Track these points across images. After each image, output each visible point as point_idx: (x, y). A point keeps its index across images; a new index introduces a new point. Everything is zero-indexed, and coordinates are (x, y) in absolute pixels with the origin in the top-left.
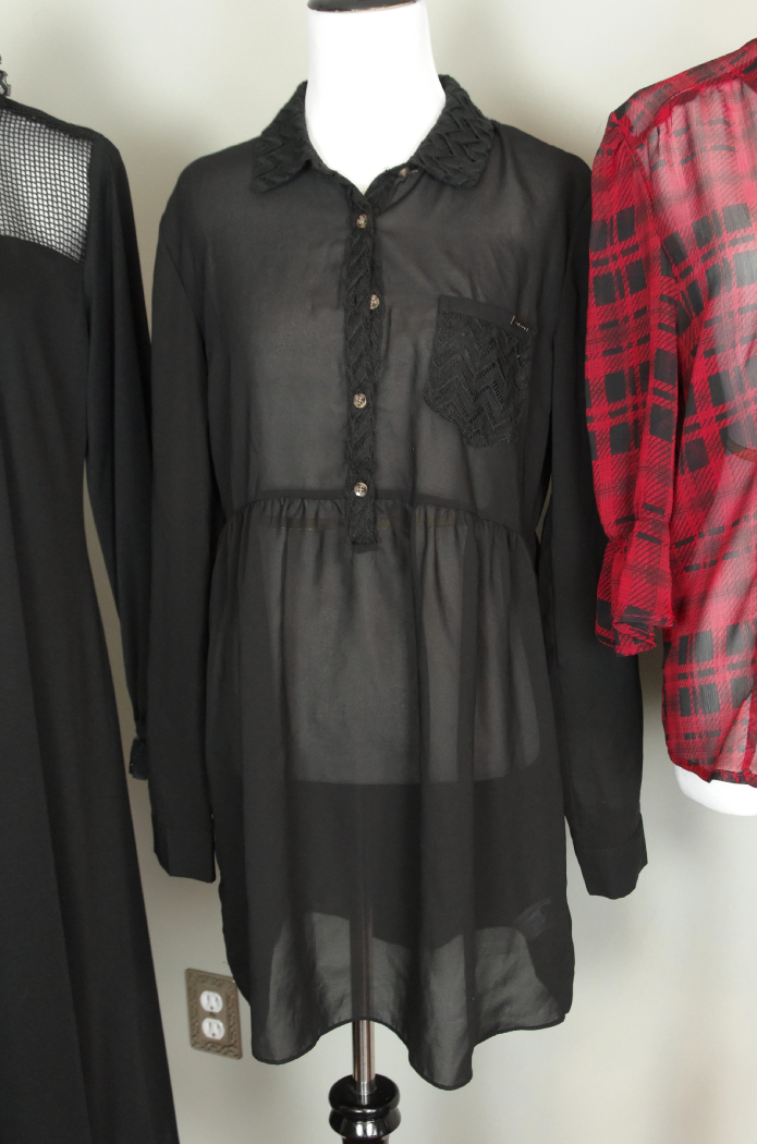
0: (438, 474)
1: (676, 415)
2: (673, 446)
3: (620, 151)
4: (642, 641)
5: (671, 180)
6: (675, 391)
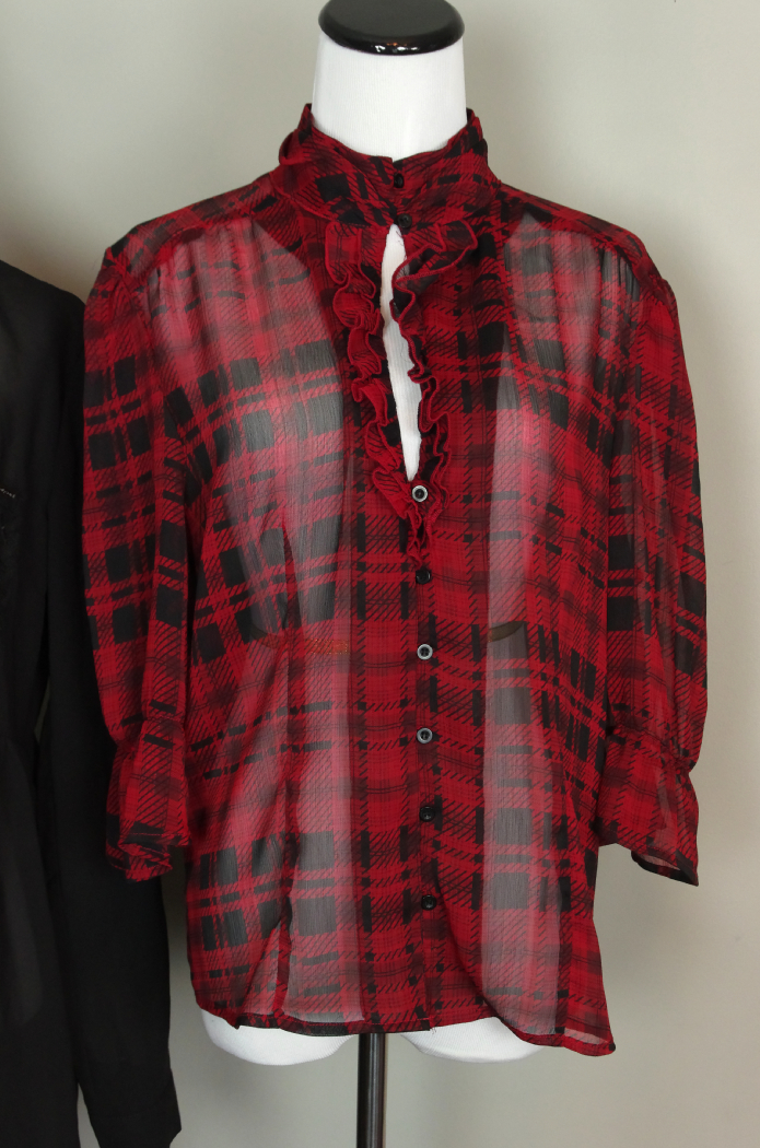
1: (186, 597)
2: (183, 632)
3: (117, 293)
4: (156, 863)
5: (174, 327)
6: (185, 570)
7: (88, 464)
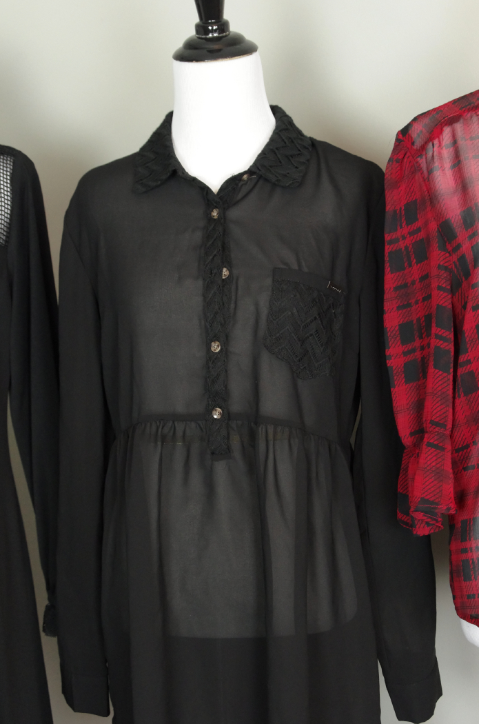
0: (275, 401)
1: (452, 354)
2: (450, 376)
3: (405, 160)
4: (433, 524)
5: (443, 180)
7: (388, 270)
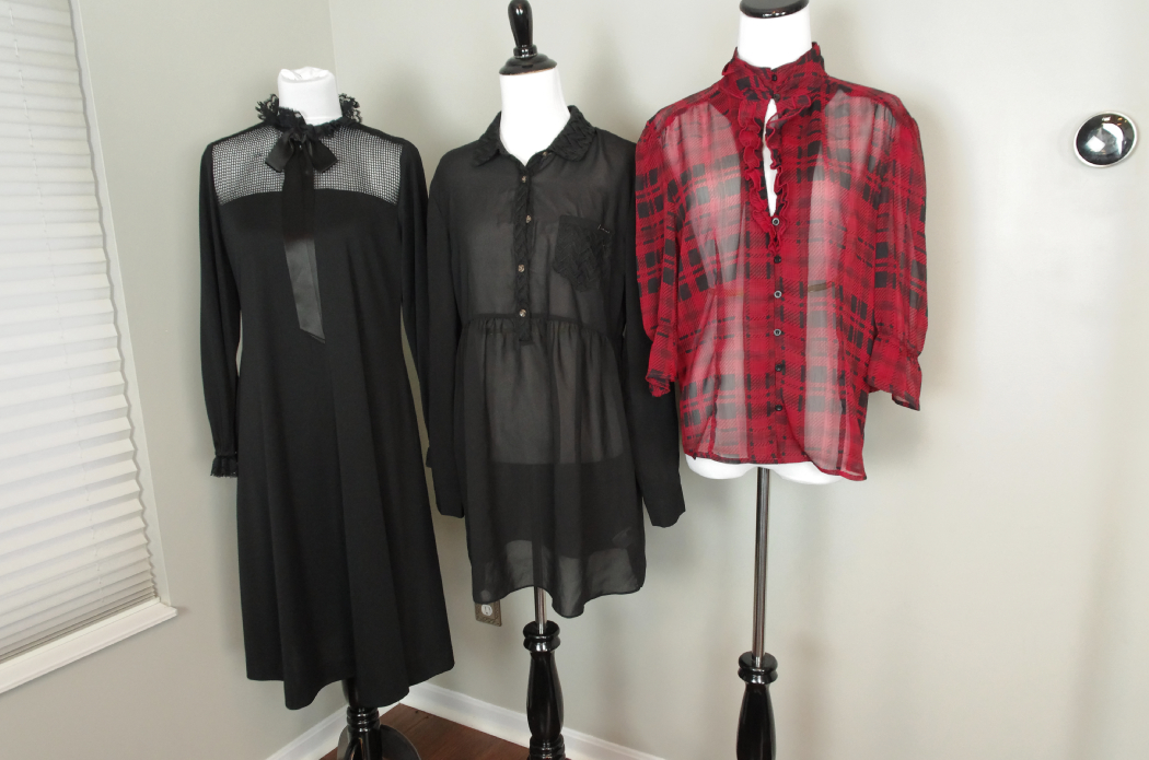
1: (675, 272)
2: (674, 287)
4: (663, 388)
6: (675, 260)
7: (637, 216)
